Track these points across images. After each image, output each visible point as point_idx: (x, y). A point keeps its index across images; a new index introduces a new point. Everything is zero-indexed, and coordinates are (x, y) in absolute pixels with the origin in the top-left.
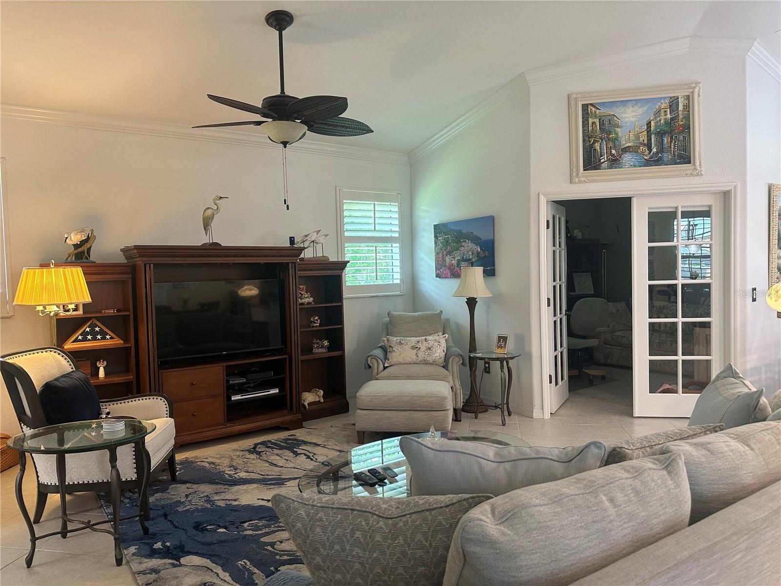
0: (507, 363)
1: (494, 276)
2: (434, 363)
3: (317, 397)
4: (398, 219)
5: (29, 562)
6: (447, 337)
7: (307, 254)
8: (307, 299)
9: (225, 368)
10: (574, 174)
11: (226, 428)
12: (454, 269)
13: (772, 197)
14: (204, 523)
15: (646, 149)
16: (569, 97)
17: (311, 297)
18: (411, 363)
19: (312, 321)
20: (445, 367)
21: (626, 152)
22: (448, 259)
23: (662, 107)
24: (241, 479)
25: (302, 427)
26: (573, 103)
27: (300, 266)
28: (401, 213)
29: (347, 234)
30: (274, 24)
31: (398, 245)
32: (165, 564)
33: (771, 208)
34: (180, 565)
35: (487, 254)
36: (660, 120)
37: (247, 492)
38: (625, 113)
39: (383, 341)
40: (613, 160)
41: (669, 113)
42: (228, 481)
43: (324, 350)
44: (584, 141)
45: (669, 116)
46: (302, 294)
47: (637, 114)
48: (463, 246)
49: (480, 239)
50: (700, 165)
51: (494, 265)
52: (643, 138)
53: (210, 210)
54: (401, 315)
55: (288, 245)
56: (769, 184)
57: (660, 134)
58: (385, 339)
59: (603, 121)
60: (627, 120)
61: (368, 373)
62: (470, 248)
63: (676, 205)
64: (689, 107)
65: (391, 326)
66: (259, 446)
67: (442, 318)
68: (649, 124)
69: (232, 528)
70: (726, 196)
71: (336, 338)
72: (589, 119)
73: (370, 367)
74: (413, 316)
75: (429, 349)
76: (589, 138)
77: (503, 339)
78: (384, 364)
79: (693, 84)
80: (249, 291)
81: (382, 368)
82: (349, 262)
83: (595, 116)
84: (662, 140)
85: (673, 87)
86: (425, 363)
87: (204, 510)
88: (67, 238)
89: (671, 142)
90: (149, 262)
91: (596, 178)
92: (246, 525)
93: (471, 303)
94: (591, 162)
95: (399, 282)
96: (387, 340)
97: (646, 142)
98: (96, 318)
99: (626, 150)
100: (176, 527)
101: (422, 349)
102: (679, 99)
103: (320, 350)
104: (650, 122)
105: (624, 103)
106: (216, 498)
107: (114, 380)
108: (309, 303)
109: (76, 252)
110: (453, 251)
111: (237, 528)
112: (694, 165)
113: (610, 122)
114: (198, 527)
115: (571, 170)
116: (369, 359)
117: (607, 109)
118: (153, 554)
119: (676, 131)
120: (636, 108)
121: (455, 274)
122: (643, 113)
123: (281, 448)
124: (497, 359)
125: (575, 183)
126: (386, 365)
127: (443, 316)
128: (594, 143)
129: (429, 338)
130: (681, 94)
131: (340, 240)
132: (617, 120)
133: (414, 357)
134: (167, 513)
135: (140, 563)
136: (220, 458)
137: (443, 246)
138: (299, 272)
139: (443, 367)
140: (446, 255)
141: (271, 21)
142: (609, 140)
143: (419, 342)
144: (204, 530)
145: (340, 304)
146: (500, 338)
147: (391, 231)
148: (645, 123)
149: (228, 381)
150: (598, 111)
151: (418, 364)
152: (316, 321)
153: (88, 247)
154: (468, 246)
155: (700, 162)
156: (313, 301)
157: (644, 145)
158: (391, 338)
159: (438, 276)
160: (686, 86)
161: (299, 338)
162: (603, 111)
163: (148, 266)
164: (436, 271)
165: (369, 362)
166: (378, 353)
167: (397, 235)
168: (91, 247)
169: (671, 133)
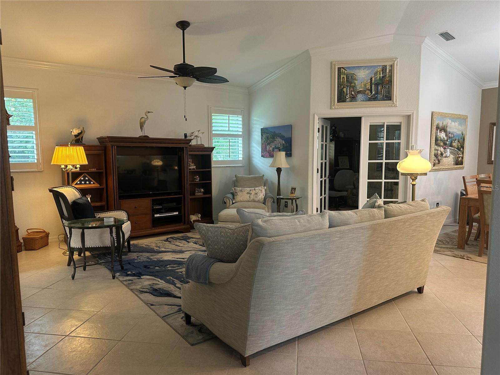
0: (296, 201)
1: (291, 156)
2: (258, 201)
3: (198, 218)
4: (241, 125)
5: (73, 277)
6: (265, 188)
7: (193, 143)
8: (193, 167)
9: (151, 200)
10: (333, 104)
11: (152, 230)
12: (271, 152)
13: (433, 118)
14: (148, 266)
15: (370, 92)
16: (331, 63)
17: (195, 165)
18: (246, 201)
19: (195, 178)
20: (264, 203)
21: (359, 93)
22: (268, 147)
23: (378, 70)
24: (162, 251)
25: (190, 232)
26: (333, 66)
27: (190, 149)
28: (243, 121)
29: (213, 132)
30: (180, 27)
31: (241, 139)
32: (134, 278)
33: (433, 124)
34: (141, 278)
35: (288, 145)
36: (377, 77)
37: (166, 255)
38: (360, 73)
39: (233, 190)
40: (352, 98)
41: (381, 73)
42: (156, 251)
43: (201, 194)
44: (338, 87)
45: (381, 75)
46: (190, 164)
47: (366, 73)
48: (276, 141)
49: (285, 137)
50: (396, 101)
51: (291, 151)
52: (368, 86)
53: (144, 118)
54: (242, 177)
55: (184, 138)
56: (432, 112)
57: (377, 85)
58: (234, 189)
59: (348, 76)
60: (360, 76)
61: (224, 205)
62: (279, 142)
63: (384, 122)
64: (392, 71)
65: (237, 182)
66: (169, 239)
67: (264, 179)
68: (371, 79)
69: (162, 267)
70: (408, 118)
71: (208, 188)
72: (341, 75)
73: (225, 203)
74: (248, 177)
75: (256, 194)
76: (341, 85)
77: (294, 189)
78: (232, 201)
79: (394, 59)
80: (158, 163)
81: (232, 203)
82: (215, 147)
83: (344, 74)
84: (378, 88)
85: (384, 60)
86: (254, 201)
87: (147, 261)
88: (72, 132)
89: (382, 89)
90: (114, 145)
91: (343, 107)
92: (168, 266)
93: (279, 170)
94: (341, 98)
95: (242, 159)
96: (235, 189)
97: (369, 88)
98: (87, 173)
99: (359, 92)
100: (136, 267)
101: (252, 194)
102: (387, 67)
103: (199, 194)
104: (372, 78)
105: (359, 68)
106: (152, 257)
107: (96, 205)
108: (193, 169)
109: (76, 138)
110: (271, 143)
111: (164, 267)
112: (393, 101)
113: (352, 77)
114: (145, 267)
115: (331, 102)
116: (225, 199)
117: (350, 70)
118: (128, 275)
119: (385, 83)
120: (365, 70)
121: (271, 156)
122: (369, 73)
123: (180, 240)
124: (290, 199)
125: (333, 109)
126: (234, 202)
127: (265, 178)
128: (343, 88)
129: (256, 188)
130: (388, 64)
131: (210, 135)
132: (356, 76)
133: (248, 198)
134: (130, 262)
135: (123, 278)
136: (150, 243)
137: (266, 140)
138: (189, 152)
139: (263, 203)
140: (267, 145)
141: (179, 25)
142: (351, 87)
143: (251, 190)
144: (149, 268)
145: (210, 170)
146: (292, 188)
147: (238, 131)
148: (369, 79)
149: (153, 207)
150: (346, 71)
151: (250, 201)
152: (197, 178)
153: (82, 136)
154: (278, 141)
155: (396, 100)
156: (196, 168)
157: (369, 90)
158: (236, 188)
159: (262, 156)
160: (391, 60)
161: (189, 187)
162: (349, 71)
163: (113, 147)
164: (262, 153)
165: (225, 200)
166: (230, 196)
167: (241, 133)
168: (83, 137)
169: (382, 84)
